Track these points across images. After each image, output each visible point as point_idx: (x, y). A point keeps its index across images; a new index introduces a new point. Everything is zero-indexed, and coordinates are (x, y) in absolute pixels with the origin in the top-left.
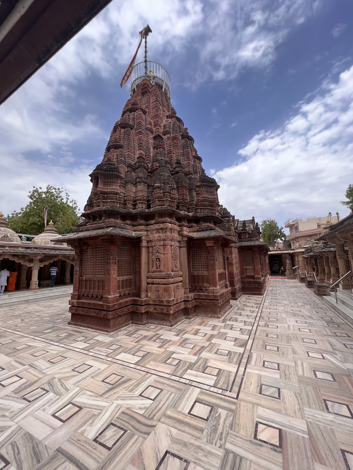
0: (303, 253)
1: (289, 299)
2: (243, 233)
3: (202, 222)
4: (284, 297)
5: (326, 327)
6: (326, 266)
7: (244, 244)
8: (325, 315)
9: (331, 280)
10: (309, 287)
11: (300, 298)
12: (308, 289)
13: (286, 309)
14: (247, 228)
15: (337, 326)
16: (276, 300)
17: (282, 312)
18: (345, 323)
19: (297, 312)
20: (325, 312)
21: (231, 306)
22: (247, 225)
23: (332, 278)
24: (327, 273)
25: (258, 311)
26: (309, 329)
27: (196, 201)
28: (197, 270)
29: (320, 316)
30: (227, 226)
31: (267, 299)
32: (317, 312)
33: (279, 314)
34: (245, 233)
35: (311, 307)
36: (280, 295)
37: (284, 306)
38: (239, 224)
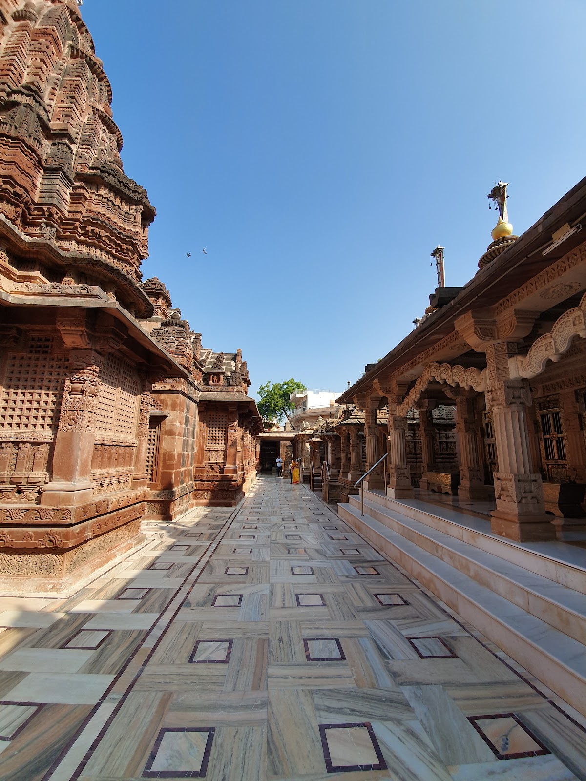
0: (311, 436)
1: (282, 511)
2: (214, 374)
3: (71, 279)
4: (274, 507)
5: (354, 577)
6: (343, 452)
7: (212, 396)
8: (345, 542)
9: (350, 475)
10: (314, 490)
11: (301, 508)
12: (312, 493)
13: (274, 534)
14: (224, 367)
15: (372, 571)
16: (258, 516)
17: (263, 545)
18: (382, 559)
19: (294, 542)
20: (345, 534)
21: (141, 540)
22: (224, 361)
23: (351, 471)
24: (344, 465)
25: (208, 548)
26: (320, 591)
27: (66, 214)
28: (18, 425)
29: (337, 547)
30: (176, 343)
31: (242, 514)
32: (331, 538)
33: (256, 550)
34: (218, 375)
35: (320, 527)
36: (267, 506)
37: (271, 527)
38: (210, 358)
